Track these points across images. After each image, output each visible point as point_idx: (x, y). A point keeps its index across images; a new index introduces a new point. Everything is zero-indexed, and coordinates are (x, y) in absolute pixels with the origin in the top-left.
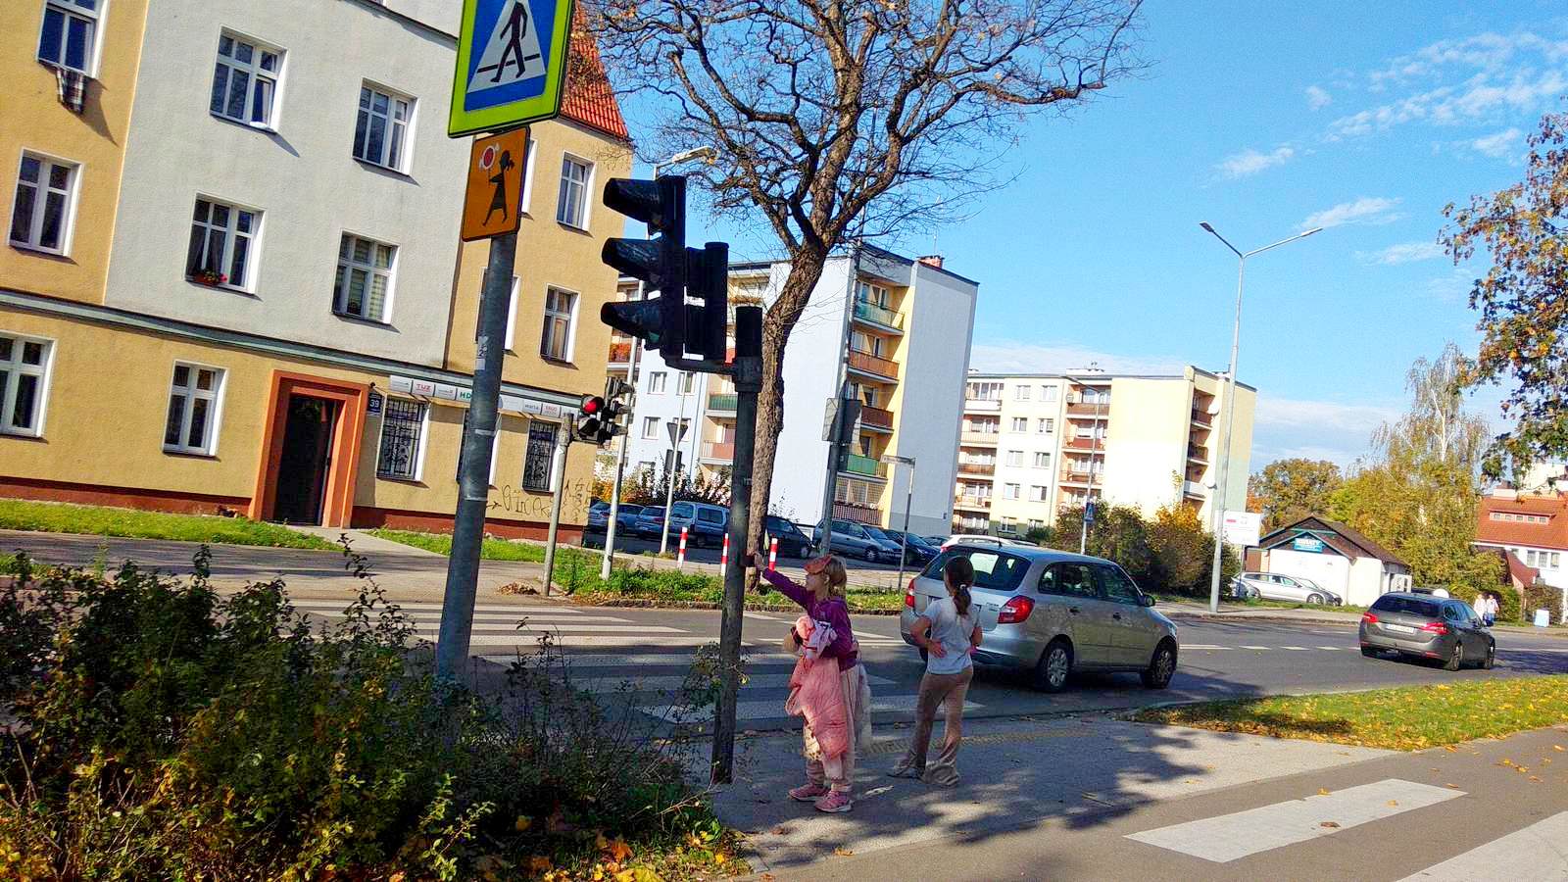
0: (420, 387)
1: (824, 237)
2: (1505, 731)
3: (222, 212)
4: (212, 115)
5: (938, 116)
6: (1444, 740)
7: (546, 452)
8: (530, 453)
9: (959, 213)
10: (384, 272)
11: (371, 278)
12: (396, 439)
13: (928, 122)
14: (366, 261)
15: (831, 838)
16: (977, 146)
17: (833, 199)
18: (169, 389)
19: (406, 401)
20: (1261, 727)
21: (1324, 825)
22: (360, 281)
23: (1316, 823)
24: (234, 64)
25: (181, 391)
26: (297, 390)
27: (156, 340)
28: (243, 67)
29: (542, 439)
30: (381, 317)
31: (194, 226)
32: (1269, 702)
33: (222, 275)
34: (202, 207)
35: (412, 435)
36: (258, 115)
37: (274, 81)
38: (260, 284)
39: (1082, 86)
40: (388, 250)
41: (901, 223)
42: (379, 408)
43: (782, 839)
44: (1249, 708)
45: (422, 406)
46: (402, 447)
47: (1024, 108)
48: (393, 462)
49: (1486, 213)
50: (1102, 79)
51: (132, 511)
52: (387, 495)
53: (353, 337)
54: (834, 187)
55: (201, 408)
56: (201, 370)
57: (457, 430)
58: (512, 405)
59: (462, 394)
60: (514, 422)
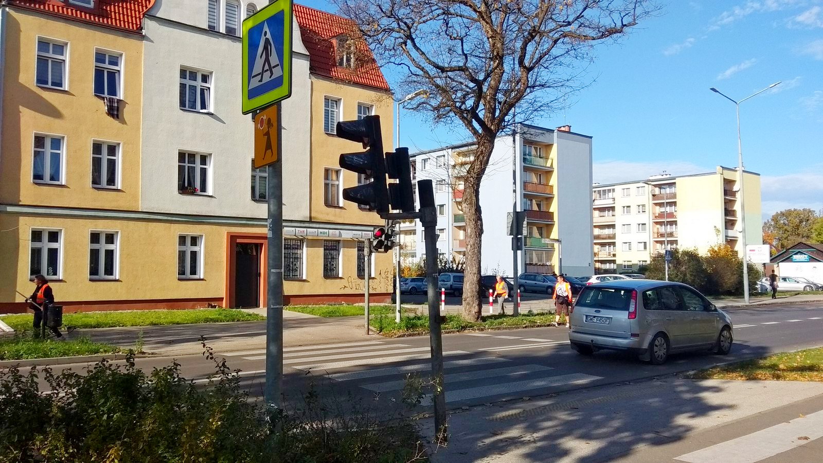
0: (300, 232)
1: (492, 127)
3: (192, 156)
4: (181, 109)
5: (547, 53)
8: (359, 258)
12: (291, 259)
13: (541, 58)
17: (495, 106)
18: (176, 248)
19: (293, 239)
20: (768, 374)
21: (799, 439)
22: (264, 182)
23: (795, 438)
24: (188, 82)
25: (183, 248)
26: (239, 241)
27: (168, 225)
28: (193, 83)
31: (179, 165)
33: (196, 188)
34: (182, 156)
35: (299, 256)
36: (203, 106)
37: (209, 88)
38: (214, 191)
39: (624, 26)
45: (302, 241)
46: (294, 263)
47: (594, 42)
48: (291, 271)
50: (635, 20)
51: (165, 311)
52: (289, 288)
53: (263, 210)
54: (495, 100)
55: (194, 255)
56: (191, 237)
57: (321, 251)
58: (347, 235)
59: (321, 233)
60: (349, 244)
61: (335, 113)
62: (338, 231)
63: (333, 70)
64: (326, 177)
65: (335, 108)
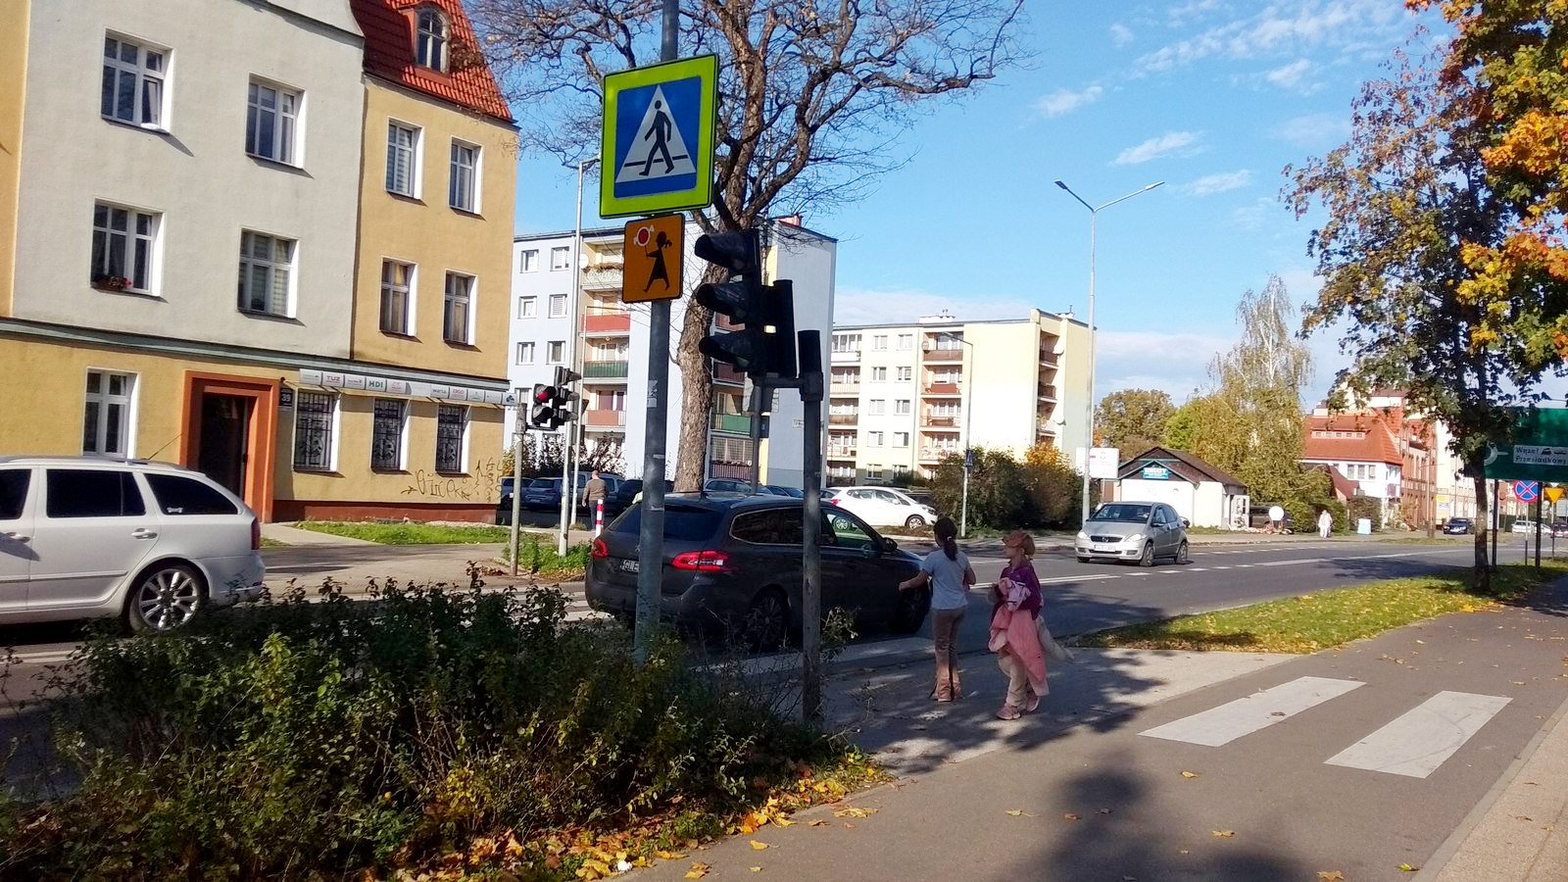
0: (329, 378)
1: (741, 222)
2: (1374, 631)
3: (120, 215)
4: (104, 119)
5: (841, 106)
6: (1331, 643)
7: (455, 434)
8: (440, 437)
9: (861, 192)
10: (284, 267)
11: (272, 273)
12: (309, 431)
13: (832, 111)
14: (266, 256)
15: (932, 753)
16: (875, 131)
17: (746, 185)
18: (82, 396)
19: (315, 393)
20: (1184, 643)
21: (1274, 714)
22: (262, 277)
23: (1268, 714)
24: (121, 66)
25: (95, 398)
26: (209, 389)
27: (66, 349)
28: (129, 68)
29: (450, 422)
30: (285, 311)
31: (95, 232)
32: (1178, 622)
33: (126, 279)
34: (101, 213)
35: (324, 427)
36: (147, 118)
37: (161, 81)
38: (164, 285)
39: (972, 77)
40: (287, 244)
41: (810, 204)
42: (291, 402)
43: (895, 755)
44: (1164, 628)
45: (332, 397)
46: (315, 439)
47: (920, 97)
48: (308, 455)
49: (1321, 172)
52: (305, 487)
53: (260, 333)
54: (746, 175)
55: (114, 411)
56: (112, 376)
57: (369, 418)
58: (421, 391)
59: (371, 384)
60: (422, 408)
61: (407, 154)
62: (405, 382)
63: (407, 70)
64: (386, 278)
65: (407, 144)
